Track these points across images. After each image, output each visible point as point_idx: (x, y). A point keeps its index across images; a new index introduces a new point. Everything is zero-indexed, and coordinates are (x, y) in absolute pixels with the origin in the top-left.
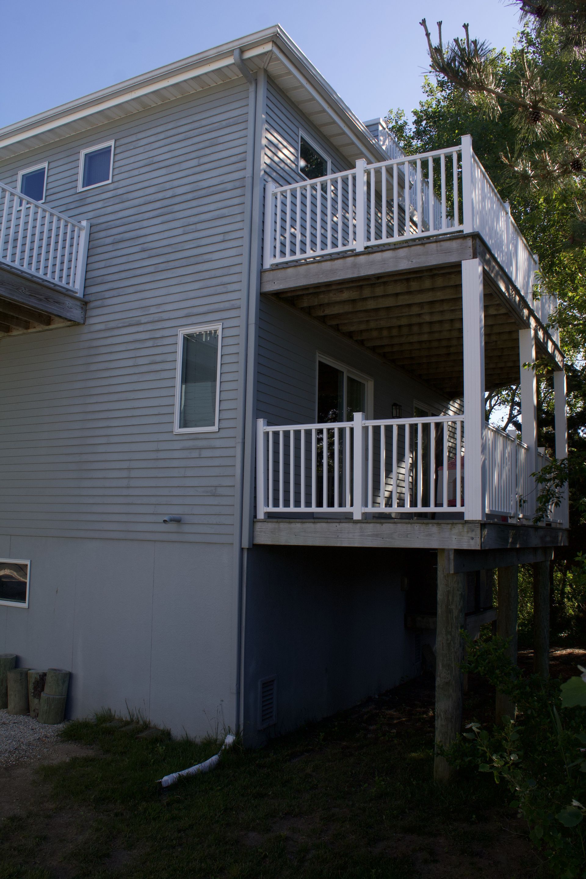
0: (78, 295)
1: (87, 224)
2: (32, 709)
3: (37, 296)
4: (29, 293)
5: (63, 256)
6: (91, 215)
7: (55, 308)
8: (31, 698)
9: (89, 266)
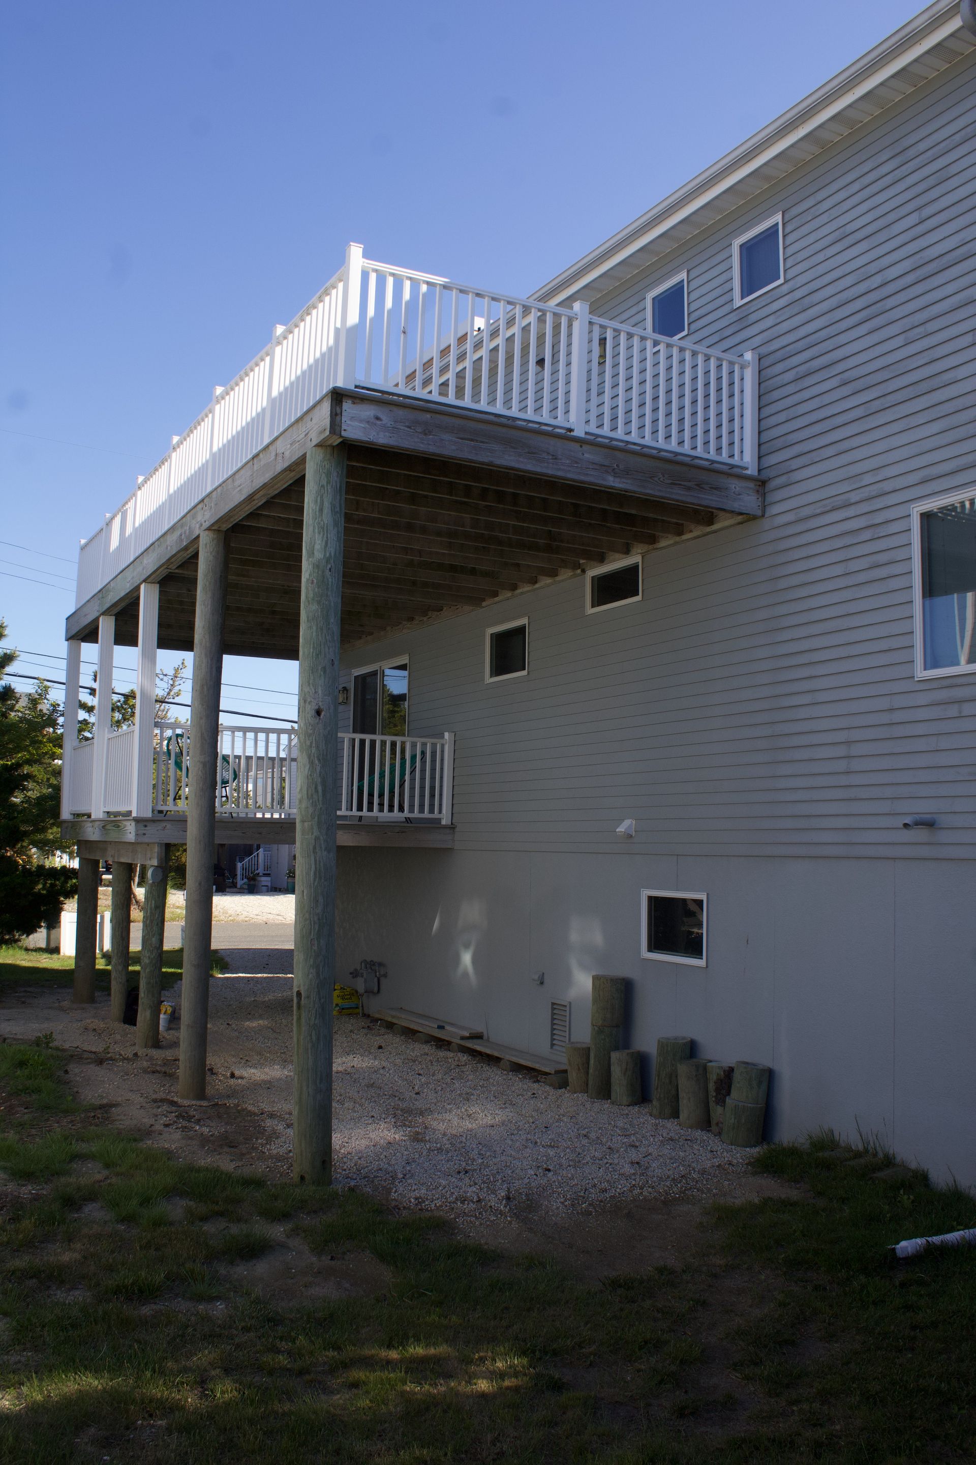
0: (749, 472)
1: (753, 358)
2: (714, 1122)
3: (682, 483)
4: (670, 481)
5: (719, 414)
6: (757, 341)
7: (714, 498)
8: (712, 1104)
9: (762, 423)
